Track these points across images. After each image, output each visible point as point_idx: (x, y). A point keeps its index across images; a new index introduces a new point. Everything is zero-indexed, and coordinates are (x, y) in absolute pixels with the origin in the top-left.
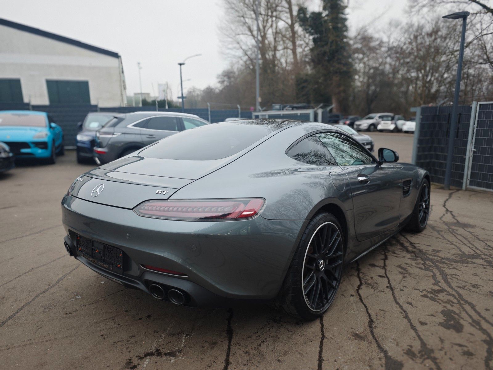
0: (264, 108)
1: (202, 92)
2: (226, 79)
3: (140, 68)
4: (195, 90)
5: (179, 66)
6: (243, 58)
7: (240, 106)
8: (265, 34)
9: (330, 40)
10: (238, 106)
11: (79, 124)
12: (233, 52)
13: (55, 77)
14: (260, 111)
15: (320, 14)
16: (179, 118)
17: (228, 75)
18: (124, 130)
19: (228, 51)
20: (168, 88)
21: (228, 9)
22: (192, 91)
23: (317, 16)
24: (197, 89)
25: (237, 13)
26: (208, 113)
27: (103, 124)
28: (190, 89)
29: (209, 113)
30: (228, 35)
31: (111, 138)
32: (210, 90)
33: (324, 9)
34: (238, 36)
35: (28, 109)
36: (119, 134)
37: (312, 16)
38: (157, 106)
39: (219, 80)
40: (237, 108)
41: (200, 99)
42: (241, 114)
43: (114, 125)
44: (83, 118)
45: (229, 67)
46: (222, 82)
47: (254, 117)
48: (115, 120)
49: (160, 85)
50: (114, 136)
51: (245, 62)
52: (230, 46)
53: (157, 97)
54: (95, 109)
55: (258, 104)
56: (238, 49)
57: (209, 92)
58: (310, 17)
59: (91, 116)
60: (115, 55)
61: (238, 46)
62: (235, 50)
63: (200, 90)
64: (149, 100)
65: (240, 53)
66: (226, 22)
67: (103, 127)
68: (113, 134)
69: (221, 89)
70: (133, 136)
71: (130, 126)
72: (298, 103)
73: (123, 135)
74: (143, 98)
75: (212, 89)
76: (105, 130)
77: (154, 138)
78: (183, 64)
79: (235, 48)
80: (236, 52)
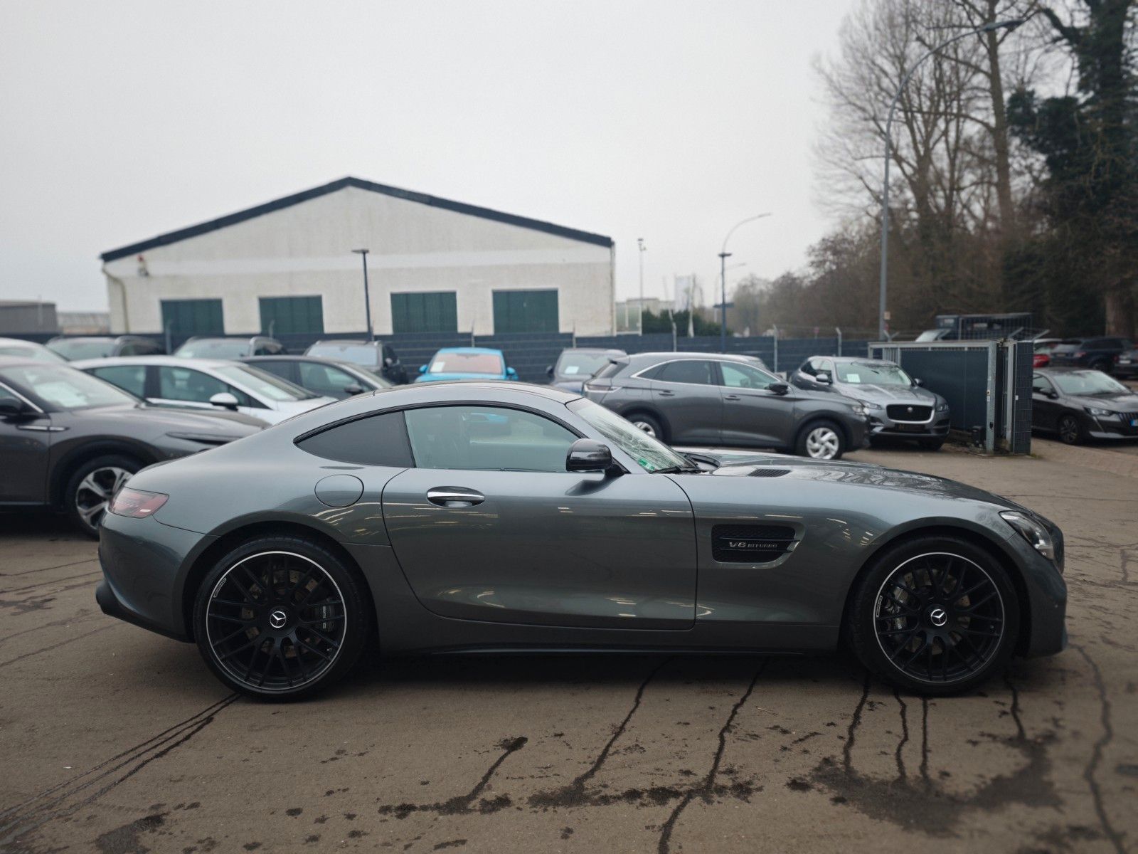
0: (897, 334)
1: (770, 287)
2: (830, 256)
3: (643, 249)
4: (756, 282)
5: (720, 259)
6: (870, 210)
7: (841, 330)
8: (928, 151)
9: (1096, 161)
10: (838, 330)
11: (549, 368)
12: (846, 199)
13: (507, 285)
14: (886, 340)
15: (1068, 101)
16: (715, 363)
17: (834, 246)
18: (626, 383)
19: (833, 198)
20: (695, 285)
21: (838, 106)
22: (749, 284)
23: (1061, 107)
24: (759, 280)
25: (860, 113)
26: (773, 346)
27: (594, 372)
28: (745, 279)
29: (776, 344)
30: (835, 164)
31: (606, 394)
32: (789, 281)
33: (1082, 86)
34: (859, 163)
35: (468, 345)
36: (619, 388)
37: (1046, 108)
38: (675, 333)
39: (813, 258)
40: (836, 334)
41: (765, 300)
42: (843, 347)
43: (611, 375)
44: (555, 359)
45: (839, 229)
46: (819, 264)
47: (871, 353)
48: (612, 366)
49: (678, 280)
50: (610, 392)
51: (877, 219)
52: (840, 186)
53: (672, 303)
54: (569, 341)
55: (882, 324)
56: (858, 192)
57: (788, 285)
58: (1040, 111)
59: (568, 355)
60: (606, 242)
61: (860, 183)
62: (852, 194)
63: (766, 282)
64: (656, 312)
65: (864, 199)
66: (833, 135)
67: (594, 376)
68: (610, 389)
69: (815, 278)
70: (640, 392)
71: (634, 376)
72: (1007, 311)
73: (624, 390)
74: (645, 308)
75: (794, 279)
76: (595, 382)
77: (672, 395)
78: (729, 255)
79: (851, 189)
80: (855, 197)
